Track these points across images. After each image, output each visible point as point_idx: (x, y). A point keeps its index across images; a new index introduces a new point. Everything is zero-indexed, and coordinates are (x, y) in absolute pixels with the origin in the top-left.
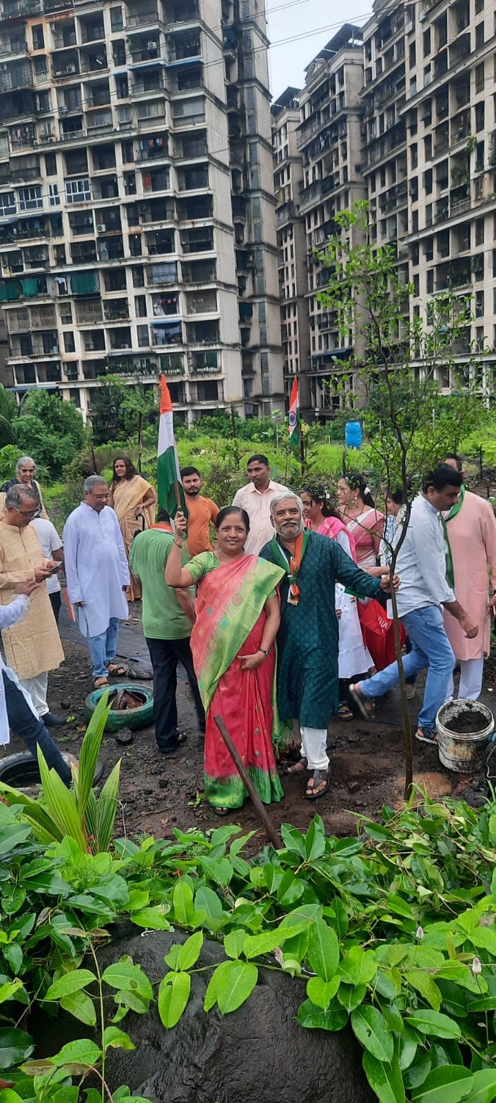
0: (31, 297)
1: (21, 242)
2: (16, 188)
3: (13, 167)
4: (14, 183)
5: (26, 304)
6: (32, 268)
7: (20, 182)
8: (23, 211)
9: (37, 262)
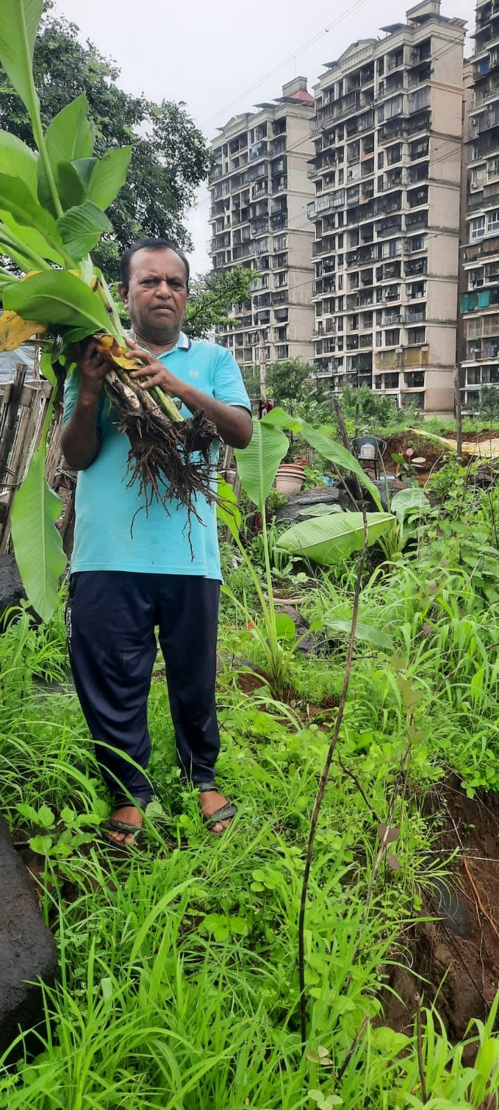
0: (485, 309)
1: (483, 260)
2: (487, 212)
3: (486, 195)
4: (484, 207)
5: (480, 314)
6: (490, 281)
7: (489, 206)
8: (490, 232)
9: (494, 276)
